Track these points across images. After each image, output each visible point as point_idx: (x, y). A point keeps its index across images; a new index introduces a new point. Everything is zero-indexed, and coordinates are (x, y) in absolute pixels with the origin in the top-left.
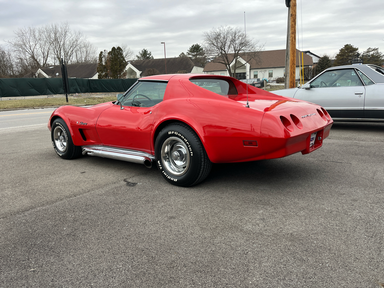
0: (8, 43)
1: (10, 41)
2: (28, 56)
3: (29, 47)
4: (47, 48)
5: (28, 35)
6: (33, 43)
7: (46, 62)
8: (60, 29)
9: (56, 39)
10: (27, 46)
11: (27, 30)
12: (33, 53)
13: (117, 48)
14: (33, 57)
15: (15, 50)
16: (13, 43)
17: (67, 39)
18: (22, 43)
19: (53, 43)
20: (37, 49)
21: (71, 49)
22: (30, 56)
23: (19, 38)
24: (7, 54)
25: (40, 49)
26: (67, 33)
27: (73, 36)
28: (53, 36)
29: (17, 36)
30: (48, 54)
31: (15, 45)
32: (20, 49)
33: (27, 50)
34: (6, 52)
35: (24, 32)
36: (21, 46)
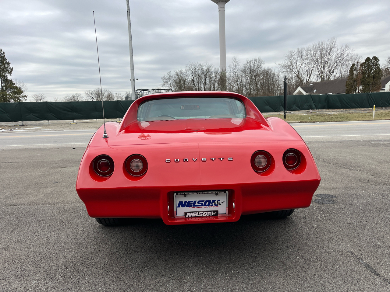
0: (278, 65)
1: (280, 64)
2: (294, 75)
3: (296, 68)
4: (312, 66)
5: (296, 56)
6: (300, 63)
7: (309, 80)
8: (326, 46)
9: (321, 57)
10: (294, 66)
11: (296, 51)
12: (298, 72)
13: (373, 58)
14: (298, 76)
15: (284, 71)
16: (283, 65)
17: (332, 55)
18: (290, 64)
19: (317, 61)
20: (303, 69)
21: (335, 65)
22: (296, 75)
23: (288, 60)
24: (276, 75)
25: (305, 68)
26: (333, 49)
27: (339, 51)
28: (318, 53)
29: (287, 58)
30: (312, 72)
31: (284, 66)
32: (288, 70)
33: (293, 70)
34: (276, 73)
35: (293, 54)
36: (289, 67)
